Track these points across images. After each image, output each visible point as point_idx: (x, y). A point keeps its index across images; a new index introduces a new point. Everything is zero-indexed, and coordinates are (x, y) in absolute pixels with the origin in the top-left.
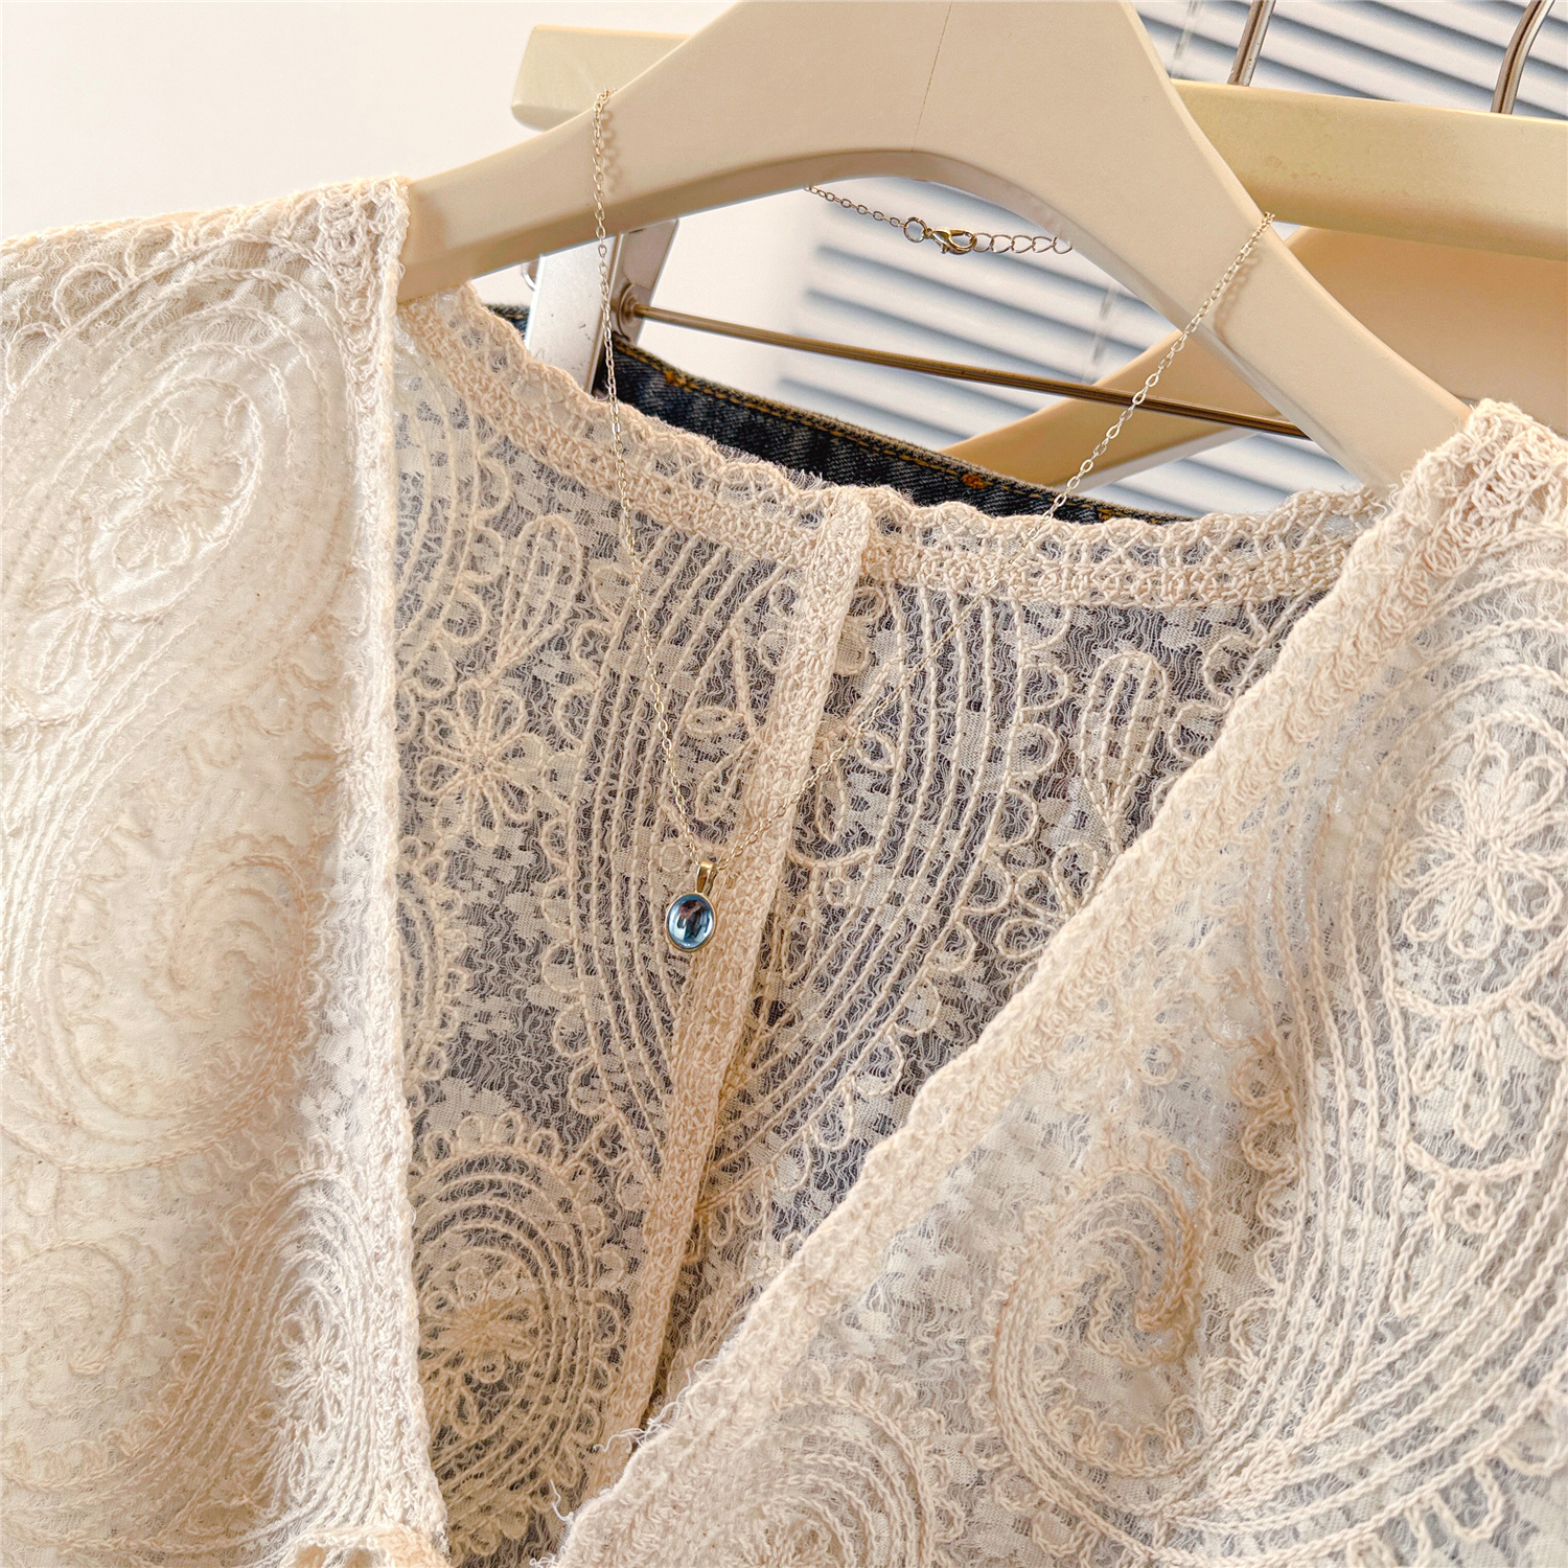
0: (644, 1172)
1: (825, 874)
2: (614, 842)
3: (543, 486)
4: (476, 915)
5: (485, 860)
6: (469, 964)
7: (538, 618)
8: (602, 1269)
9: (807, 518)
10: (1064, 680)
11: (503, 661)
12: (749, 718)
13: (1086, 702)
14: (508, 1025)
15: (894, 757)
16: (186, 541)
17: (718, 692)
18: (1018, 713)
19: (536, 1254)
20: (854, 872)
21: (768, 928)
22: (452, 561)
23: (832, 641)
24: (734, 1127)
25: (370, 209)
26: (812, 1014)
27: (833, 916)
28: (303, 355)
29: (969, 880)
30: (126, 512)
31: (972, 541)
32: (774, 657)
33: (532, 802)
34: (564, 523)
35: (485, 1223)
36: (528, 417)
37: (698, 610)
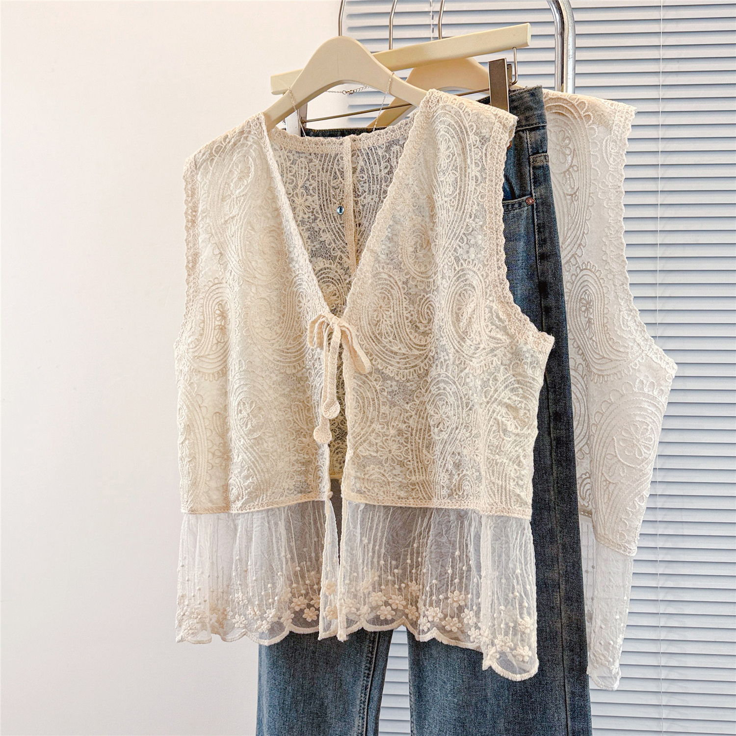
0: (347, 260)
1: (360, 200)
2: (326, 209)
3: (298, 155)
4: (308, 230)
5: (306, 220)
6: (309, 238)
7: (303, 177)
8: (345, 280)
9: (341, 144)
10: (387, 155)
11: (300, 186)
12: (341, 180)
13: (391, 157)
14: (318, 246)
15: (366, 177)
16: (245, 181)
17: (335, 178)
18: (382, 163)
19: (334, 282)
20: (365, 198)
21: (354, 212)
22: (287, 173)
23: (350, 162)
24: (358, 246)
25: (258, 119)
26: (365, 222)
27: (364, 206)
28: (255, 146)
29: (382, 192)
30: (234, 180)
31: (367, 138)
32: (342, 169)
33: (311, 207)
34: (303, 160)
35: (325, 280)
36: (292, 144)
37: (328, 165)
